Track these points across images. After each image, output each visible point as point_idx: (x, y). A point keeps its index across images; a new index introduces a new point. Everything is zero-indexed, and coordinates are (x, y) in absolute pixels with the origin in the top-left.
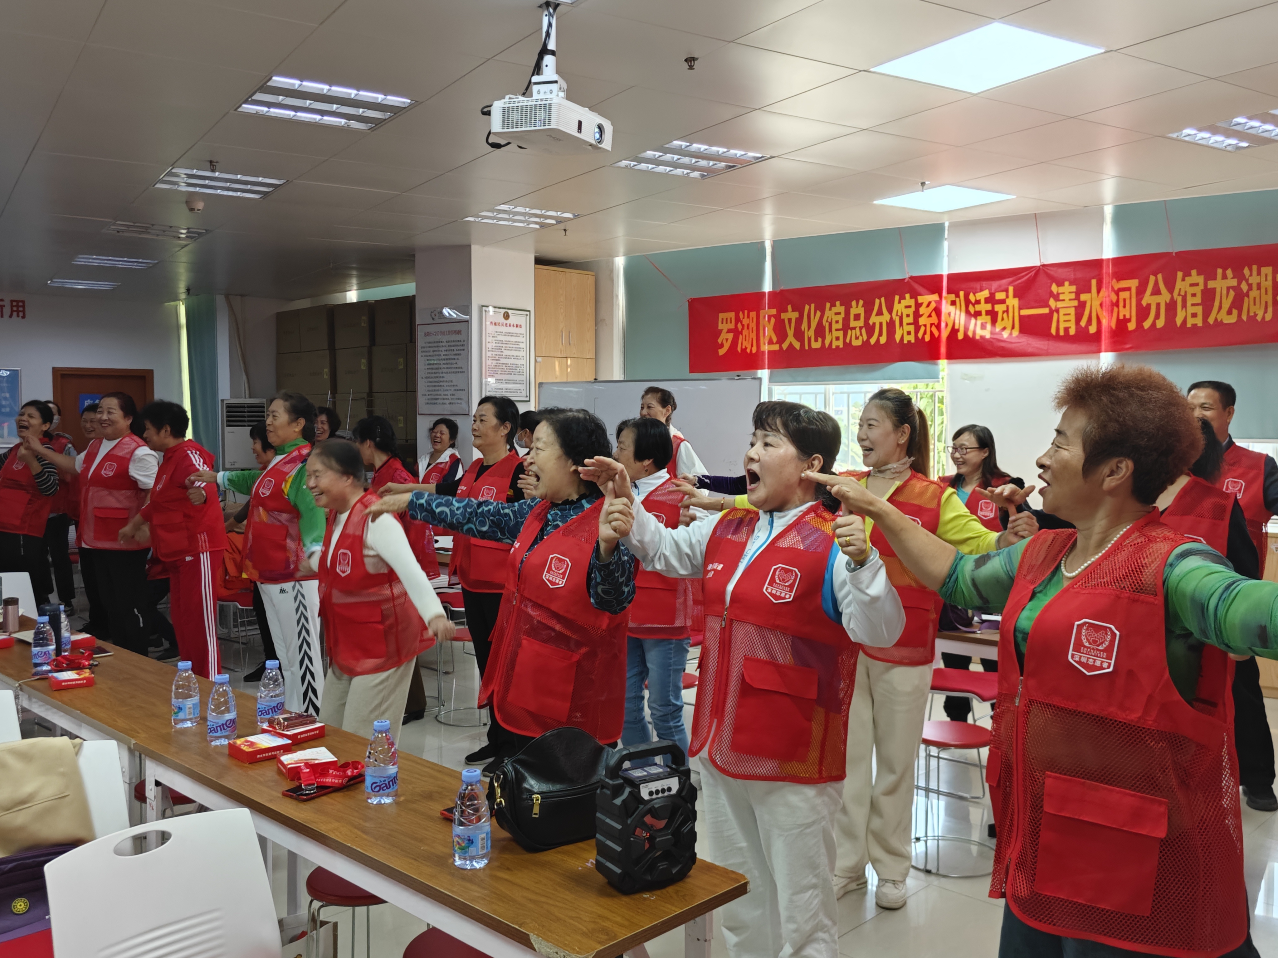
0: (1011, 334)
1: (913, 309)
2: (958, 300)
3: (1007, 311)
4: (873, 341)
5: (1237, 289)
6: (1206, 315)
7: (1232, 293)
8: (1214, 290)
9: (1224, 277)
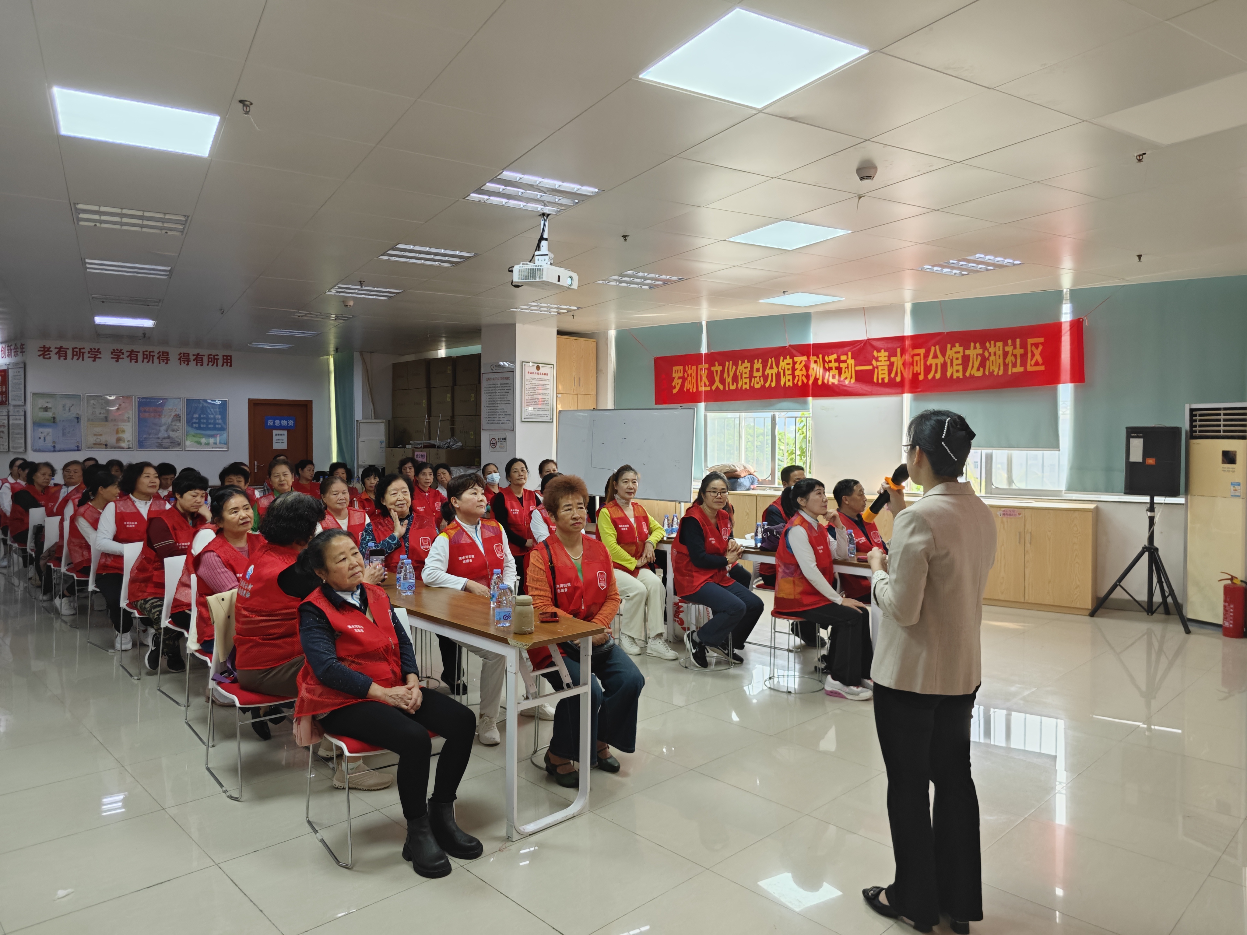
0: (850, 382)
1: (791, 365)
2: (818, 360)
3: (847, 368)
4: (767, 385)
5: (982, 356)
6: (965, 370)
7: (979, 358)
8: (969, 356)
9: (975, 348)
